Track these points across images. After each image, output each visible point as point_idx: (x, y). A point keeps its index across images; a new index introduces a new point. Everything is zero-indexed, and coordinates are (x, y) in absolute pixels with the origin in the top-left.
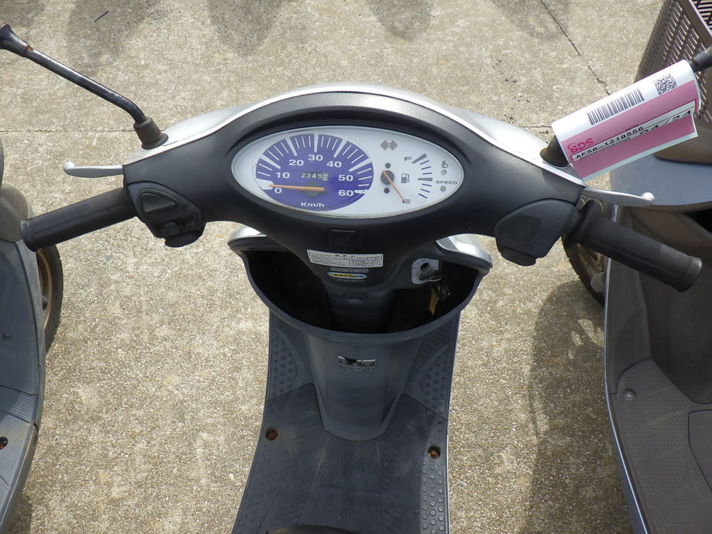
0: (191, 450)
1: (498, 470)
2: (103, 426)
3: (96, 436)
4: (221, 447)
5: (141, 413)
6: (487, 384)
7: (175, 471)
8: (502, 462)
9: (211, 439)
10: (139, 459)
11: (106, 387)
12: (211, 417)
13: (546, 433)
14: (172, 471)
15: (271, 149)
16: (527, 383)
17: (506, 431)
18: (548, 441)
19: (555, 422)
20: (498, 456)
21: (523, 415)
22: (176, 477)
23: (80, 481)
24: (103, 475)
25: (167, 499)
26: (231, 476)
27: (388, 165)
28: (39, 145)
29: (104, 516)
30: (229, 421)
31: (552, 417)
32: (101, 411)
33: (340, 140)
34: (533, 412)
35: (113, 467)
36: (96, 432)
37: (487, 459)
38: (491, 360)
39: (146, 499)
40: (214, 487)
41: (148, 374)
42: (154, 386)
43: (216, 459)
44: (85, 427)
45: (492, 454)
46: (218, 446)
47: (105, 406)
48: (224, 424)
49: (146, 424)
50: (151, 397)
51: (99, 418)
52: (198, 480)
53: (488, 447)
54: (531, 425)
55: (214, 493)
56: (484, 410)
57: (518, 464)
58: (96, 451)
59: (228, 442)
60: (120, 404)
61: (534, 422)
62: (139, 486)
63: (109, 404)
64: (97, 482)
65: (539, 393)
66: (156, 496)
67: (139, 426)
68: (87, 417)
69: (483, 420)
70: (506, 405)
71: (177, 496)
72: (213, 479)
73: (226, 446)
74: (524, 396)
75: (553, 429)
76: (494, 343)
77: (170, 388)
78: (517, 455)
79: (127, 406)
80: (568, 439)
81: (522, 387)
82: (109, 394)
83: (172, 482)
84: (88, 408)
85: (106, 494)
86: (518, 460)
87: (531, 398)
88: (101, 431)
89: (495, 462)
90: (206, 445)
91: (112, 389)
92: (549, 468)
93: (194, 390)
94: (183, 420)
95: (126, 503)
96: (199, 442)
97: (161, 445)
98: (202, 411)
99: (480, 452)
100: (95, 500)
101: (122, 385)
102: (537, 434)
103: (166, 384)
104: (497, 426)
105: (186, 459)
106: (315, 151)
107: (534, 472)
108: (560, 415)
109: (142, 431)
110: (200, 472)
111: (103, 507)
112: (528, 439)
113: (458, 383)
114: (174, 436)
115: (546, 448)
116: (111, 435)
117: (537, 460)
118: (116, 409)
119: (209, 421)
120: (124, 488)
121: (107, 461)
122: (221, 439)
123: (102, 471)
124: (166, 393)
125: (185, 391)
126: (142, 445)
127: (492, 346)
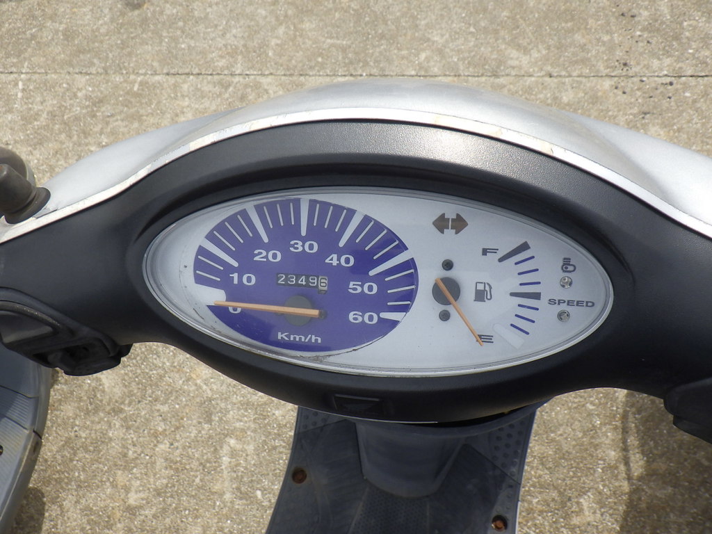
0: (216, 458)
1: (576, 521)
2: (125, 420)
3: (116, 432)
4: (249, 458)
5: (165, 408)
7: (197, 480)
8: (581, 510)
9: (239, 447)
10: (160, 463)
11: (131, 375)
12: (241, 421)
13: (640, 478)
14: (194, 481)
15: (220, 228)
16: (621, 411)
17: (590, 471)
18: (643, 490)
19: (654, 466)
20: (578, 503)
21: (613, 453)
22: (199, 488)
23: (96, 481)
24: (121, 477)
25: (187, 512)
26: (259, 493)
27: (448, 265)
28: (78, 89)
29: (119, 525)
30: (260, 428)
31: (650, 458)
32: (123, 403)
33: (351, 212)
34: (625, 449)
35: (132, 469)
36: (117, 426)
37: (563, 504)
39: (164, 510)
40: (238, 505)
41: (176, 364)
42: (181, 378)
43: (242, 472)
44: (106, 419)
45: (570, 499)
46: (247, 455)
47: (129, 397)
48: (255, 431)
49: (170, 422)
50: (177, 391)
51: (121, 411)
52: (221, 494)
53: (565, 490)
54: (622, 467)
55: (238, 513)
56: (563, 442)
57: (602, 515)
58: (116, 448)
59: (258, 451)
60: (144, 397)
61: (627, 463)
62: (159, 495)
63: (132, 395)
64: (114, 485)
65: (636, 426)
66: (176, 508)
67: (162, 424)
68: (108, 408)
70: (592, 437)
71: (197, 510)
72: (239, 494)
73: (255, 457)
74: (616, 428)
75: (651, 474)
77: (198, 382)
78: (601, 504)
79: (150, 399)
80: (670, 490)
81: (614, 416)
82: (134, 383)
83: (193, 494)
84: (110, 398)
85: (123, 500)
86: (603, 510)
87: (625, 431)
88: (122, 426)
89: (573, 509)
90: (233, 454)
91: (137, 377)
92: (642, 524)
93: (224, 387)
94: (210, 421)
95: (143, 512)
96: (226, 449)
97: (184, 448)
98: (231, 412)
99: (555, 494)
100: (111, 505)
101: (147, 373)
102: (629, 478)
103: (194, 376)
105: (210, 467)
106: (304, 233)
107: (622, 527)
108: (661, 456)
109: (165, 430)
110: (224, 485)
111: (118, 515)
112: (617, 484)
114: (199, 439)
115: (640, 499)
116: (132, 432)
117: (626, 513)
118: (139, 402)
119: (238, 425)
120: (142, 495)
121: (126, 462)
122: (250, 448)
123: (120, 472)
124: (194, 388)
125: (215, 387)
126: (163, 447)
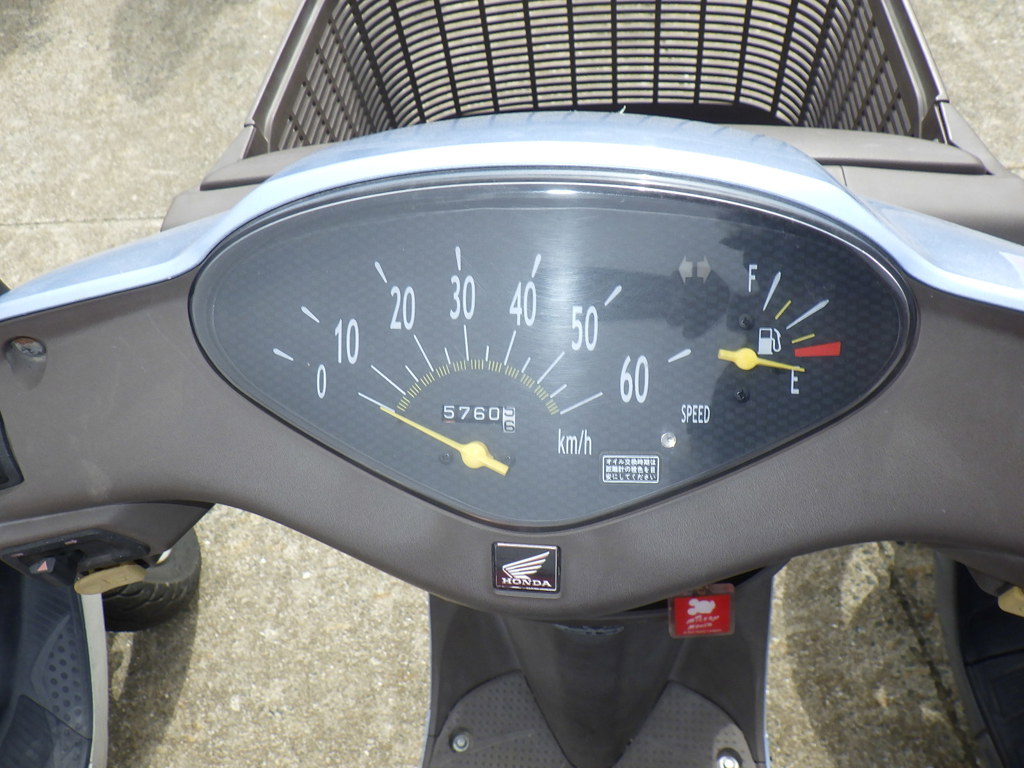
6: (347, 666)
38: (366, 623)
69: (322, 733)
76: (380, 591)
104: (340, 746)
113: (300, 662)
127: (376, 596)
